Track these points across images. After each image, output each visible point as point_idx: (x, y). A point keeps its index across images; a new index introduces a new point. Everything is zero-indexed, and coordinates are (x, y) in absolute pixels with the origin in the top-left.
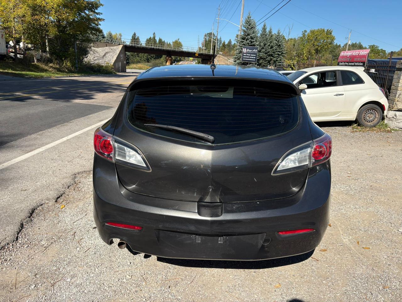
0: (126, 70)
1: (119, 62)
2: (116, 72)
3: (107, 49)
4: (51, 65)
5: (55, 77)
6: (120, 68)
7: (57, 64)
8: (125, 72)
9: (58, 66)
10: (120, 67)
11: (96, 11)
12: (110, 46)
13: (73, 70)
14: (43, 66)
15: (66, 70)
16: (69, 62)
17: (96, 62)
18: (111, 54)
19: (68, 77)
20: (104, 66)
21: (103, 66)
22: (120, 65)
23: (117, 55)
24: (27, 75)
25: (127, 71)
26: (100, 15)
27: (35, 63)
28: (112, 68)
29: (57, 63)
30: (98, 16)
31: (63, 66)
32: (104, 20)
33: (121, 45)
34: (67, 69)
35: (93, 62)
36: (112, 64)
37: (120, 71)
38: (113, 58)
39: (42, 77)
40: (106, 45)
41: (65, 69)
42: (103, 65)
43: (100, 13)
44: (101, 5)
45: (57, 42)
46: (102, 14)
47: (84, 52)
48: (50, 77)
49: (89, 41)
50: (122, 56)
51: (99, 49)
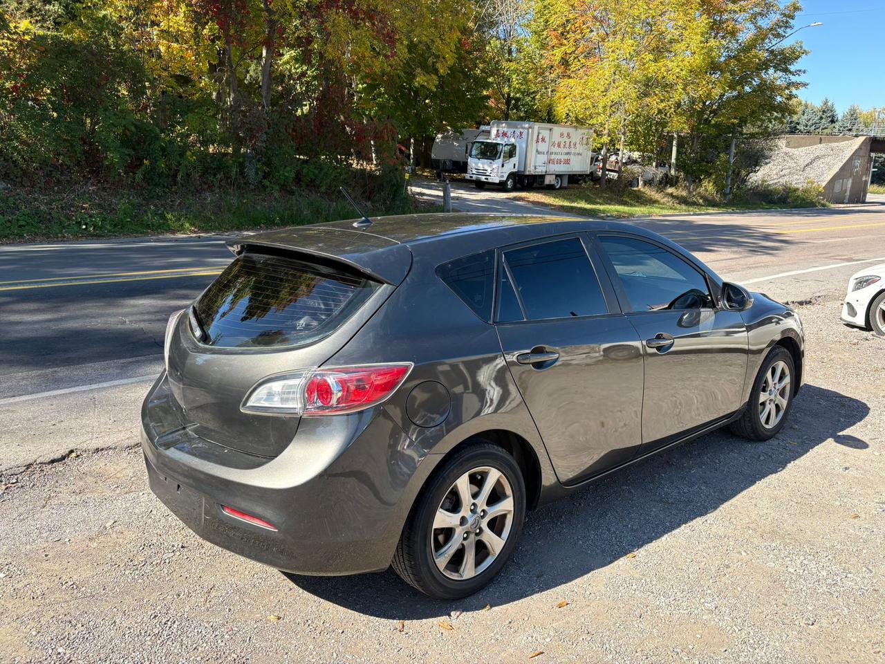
0: (865, 196)
1: (848, 178)
2: (827, 203)
3: (820, 149)
4: (670, 190)
5: (660, 216)
6: (848, 193)
7: (683, 190)
8: (864, 202)
9: (684, 193)
10: (846, 191)
11: (792, 68)
12: (830, 141)
13: (717, 199)
14: (651, 193)
15: (701, 201)
16: (711, 184)
17: (782, 181)
18: (827, 160)
19: (690, 215)
20: (801, 189)
21: (798, 189)
22: (849, 186)
23: (844, 161)
24: (604, 212)
25: (867, 200)
26: (799, 75)
27: (640, 187)
28: (820, 194)
29: (685, 186)
30: (794, 79)
31: (694, 193)
32: (805, 85)
33: (860, 137)
34: (702, 197)
35: (776, 181)
36: (824, 184)
37: (846, 201)
38: (830, 169)
39: (631, 215)
40: (821, 139)
41: (698, 198)
42: (799, 186)
43: (800, 71)
44: (803, 53)
45: (692, 145)
46: (804, 72)
47: (755, 159)
48: (649, 216)
49: (768, 135)
50: (857, 163)
51: (800, 149)
